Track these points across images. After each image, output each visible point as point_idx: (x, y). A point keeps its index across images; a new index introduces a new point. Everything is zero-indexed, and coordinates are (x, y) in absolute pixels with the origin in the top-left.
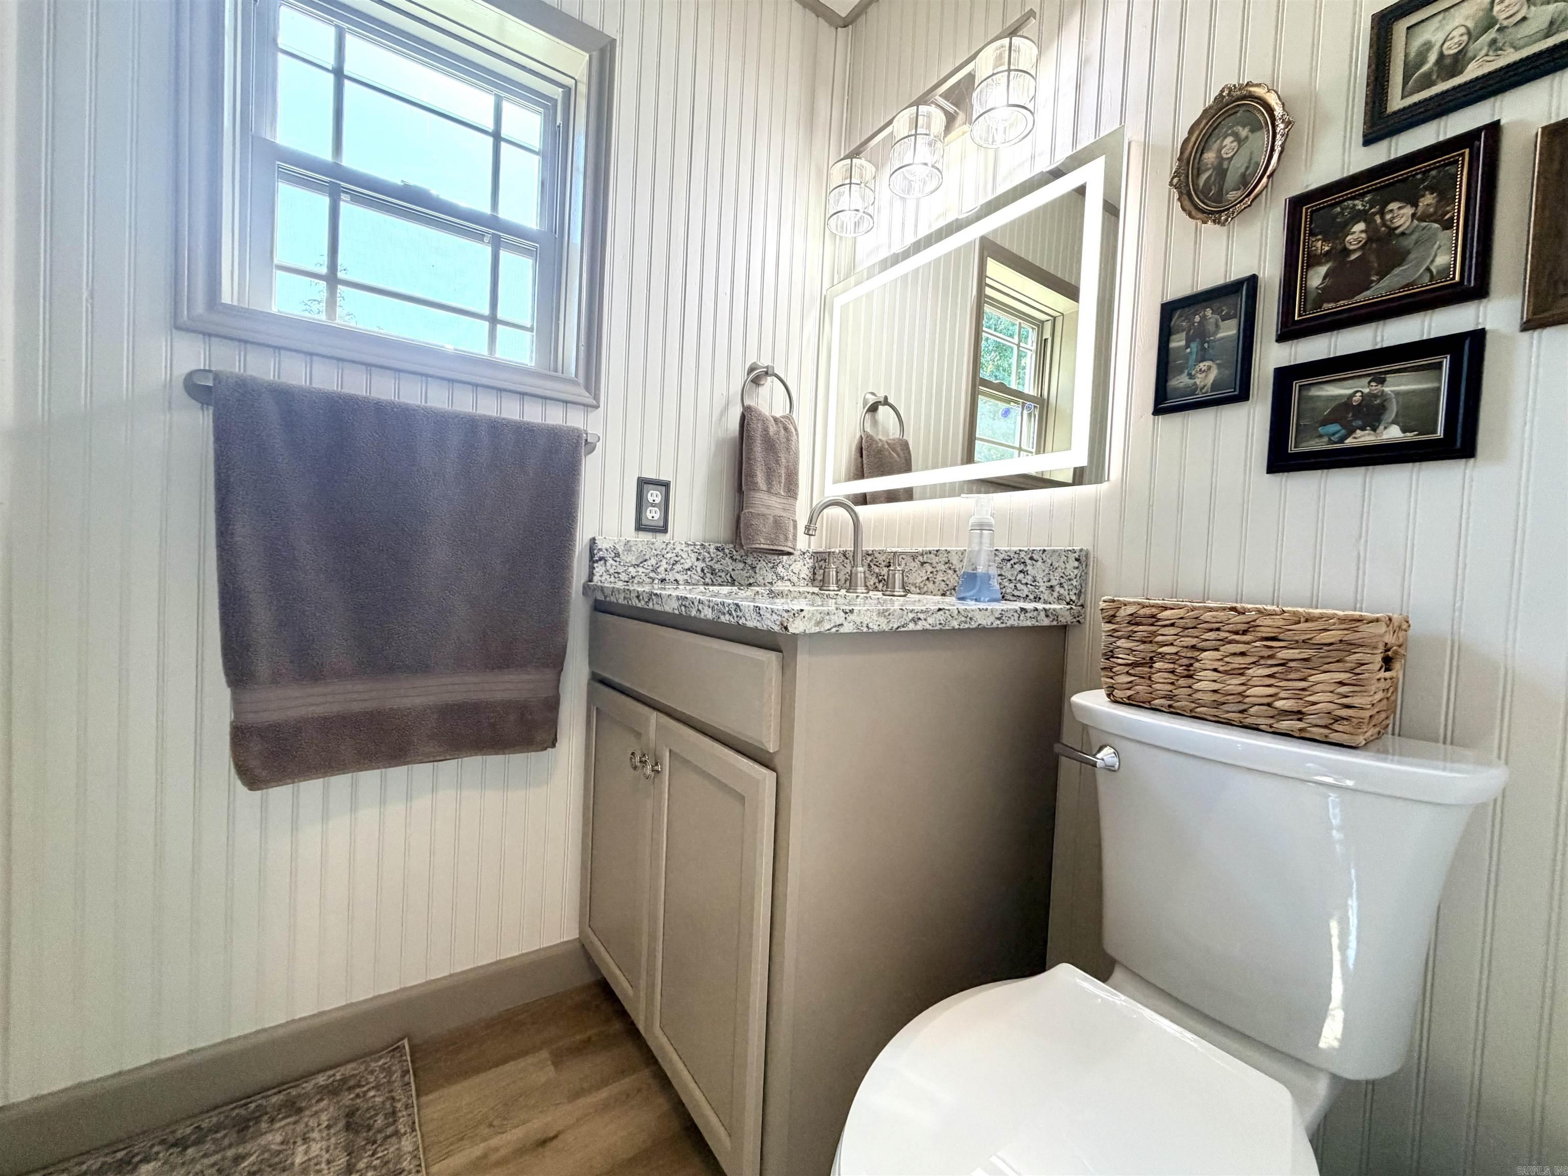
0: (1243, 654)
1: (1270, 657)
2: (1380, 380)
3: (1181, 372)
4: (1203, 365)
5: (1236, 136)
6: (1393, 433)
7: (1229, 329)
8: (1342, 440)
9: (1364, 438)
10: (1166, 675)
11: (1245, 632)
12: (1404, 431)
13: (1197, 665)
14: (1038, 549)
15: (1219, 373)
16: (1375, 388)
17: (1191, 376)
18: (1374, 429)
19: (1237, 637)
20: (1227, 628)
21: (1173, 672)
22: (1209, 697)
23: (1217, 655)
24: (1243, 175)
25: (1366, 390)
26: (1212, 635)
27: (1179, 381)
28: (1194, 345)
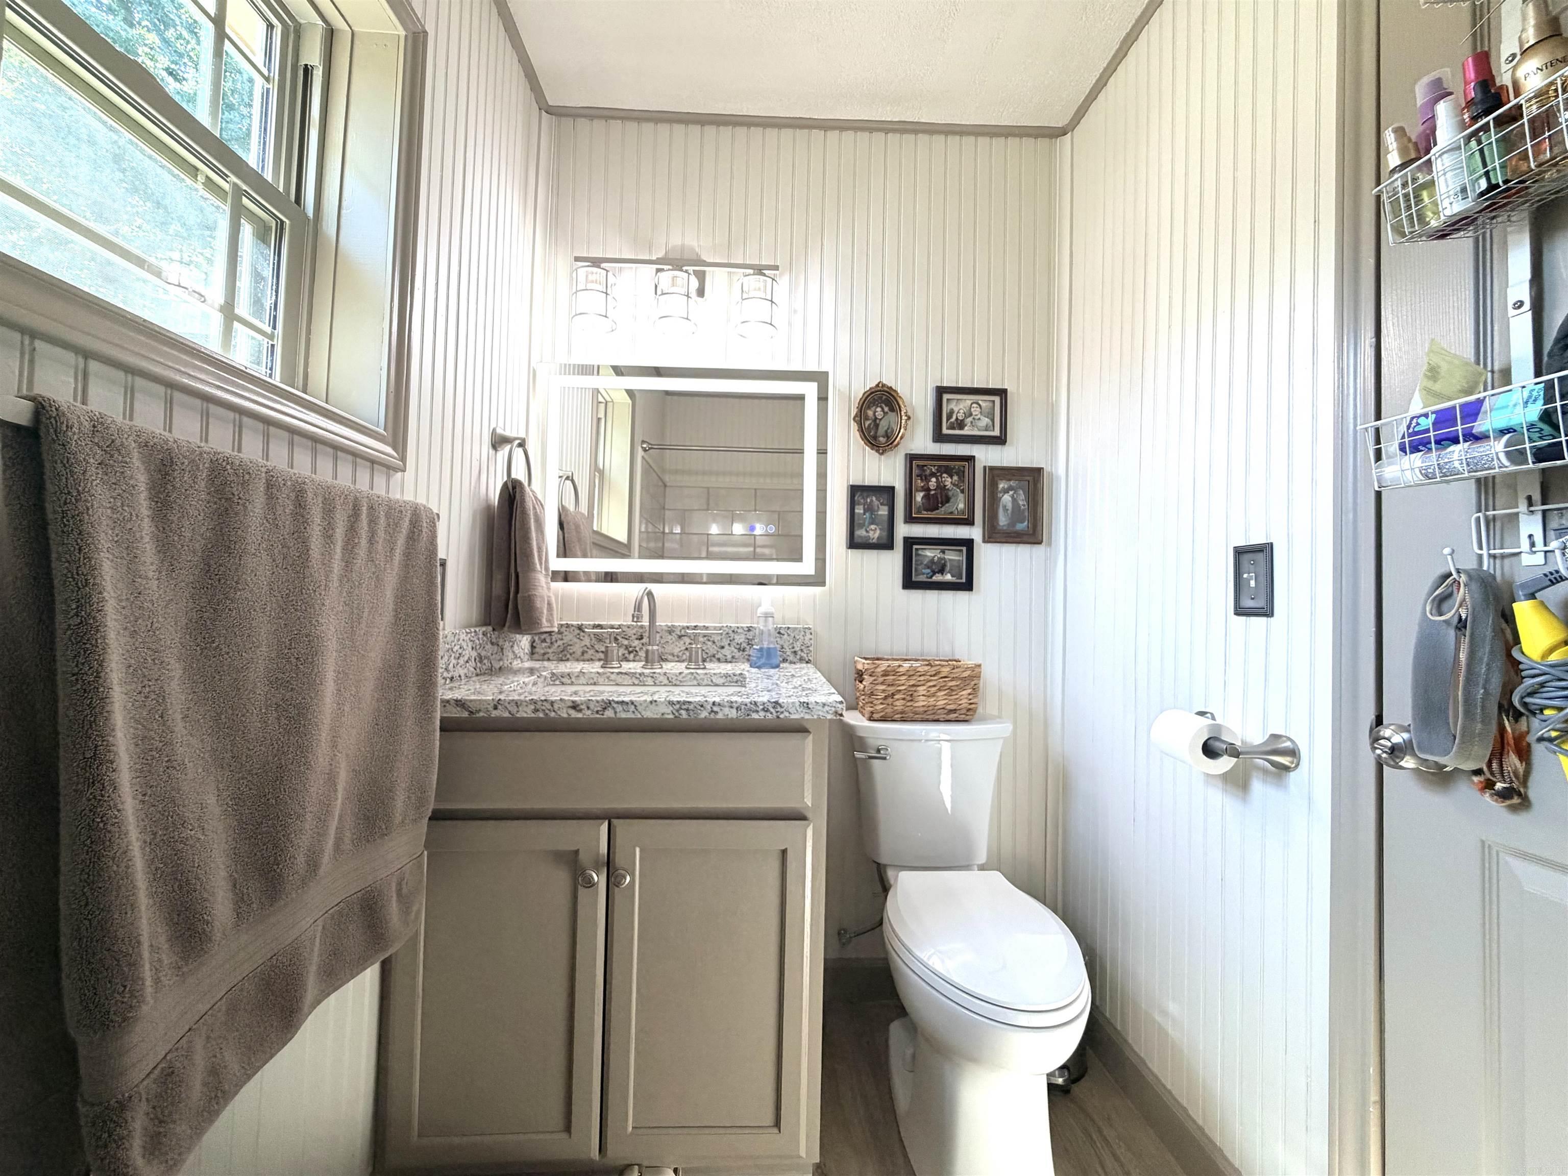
0: (934, 686)
1: (944, 686)
2: (943, 552)
3: (862, 528)
4: (873, 527)
5: (883, 410)
6: (948, 577)
7: (884, 511)
8: (931, 577)
9: (938, 578)
10: (902, 701)
11: (934, 675)
12: (952, 576)
13: (915, 694)
14: (784, 626)
15: (880, 534)
16: (942, 555)
17: (867, 532)
18: (942, 574)
19: (932, 678)
20: (928, 674)
21: (904, 699)
22: (922, 709)
23: (925, 688)
24: (886, 431)
25: (939, 556)
26: (922, 678)
27: (860, 533)
28: (867, 514)
